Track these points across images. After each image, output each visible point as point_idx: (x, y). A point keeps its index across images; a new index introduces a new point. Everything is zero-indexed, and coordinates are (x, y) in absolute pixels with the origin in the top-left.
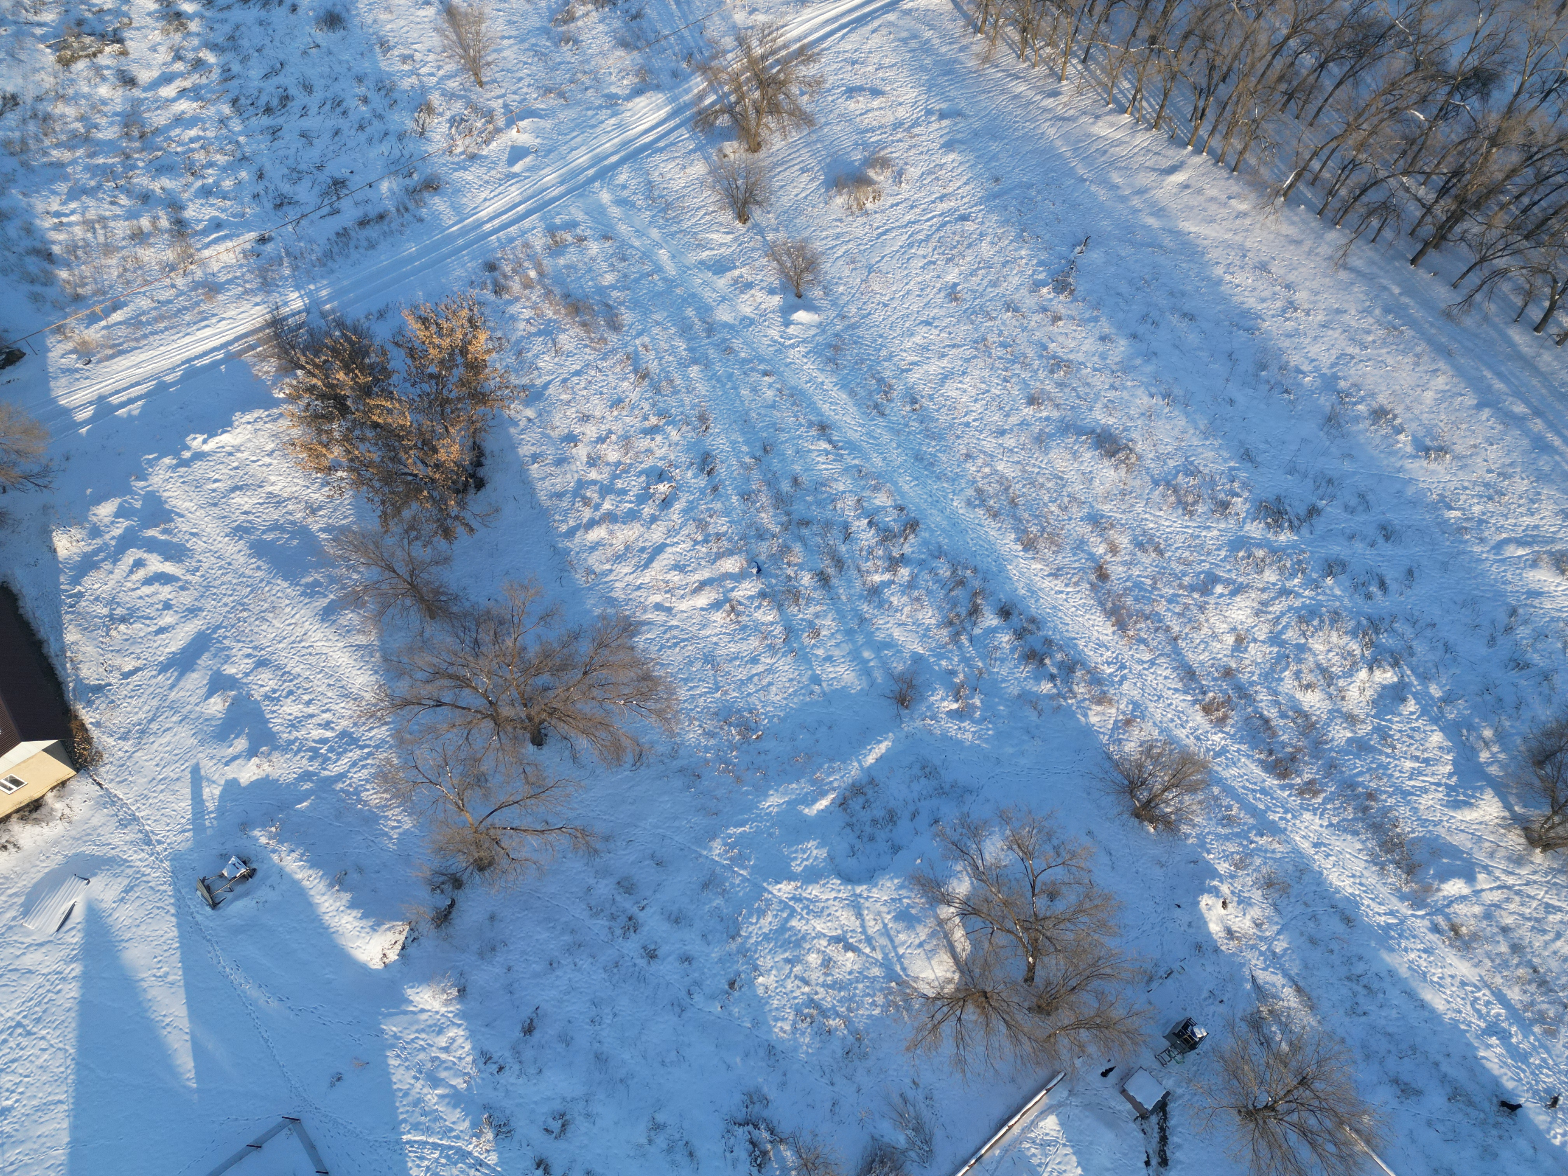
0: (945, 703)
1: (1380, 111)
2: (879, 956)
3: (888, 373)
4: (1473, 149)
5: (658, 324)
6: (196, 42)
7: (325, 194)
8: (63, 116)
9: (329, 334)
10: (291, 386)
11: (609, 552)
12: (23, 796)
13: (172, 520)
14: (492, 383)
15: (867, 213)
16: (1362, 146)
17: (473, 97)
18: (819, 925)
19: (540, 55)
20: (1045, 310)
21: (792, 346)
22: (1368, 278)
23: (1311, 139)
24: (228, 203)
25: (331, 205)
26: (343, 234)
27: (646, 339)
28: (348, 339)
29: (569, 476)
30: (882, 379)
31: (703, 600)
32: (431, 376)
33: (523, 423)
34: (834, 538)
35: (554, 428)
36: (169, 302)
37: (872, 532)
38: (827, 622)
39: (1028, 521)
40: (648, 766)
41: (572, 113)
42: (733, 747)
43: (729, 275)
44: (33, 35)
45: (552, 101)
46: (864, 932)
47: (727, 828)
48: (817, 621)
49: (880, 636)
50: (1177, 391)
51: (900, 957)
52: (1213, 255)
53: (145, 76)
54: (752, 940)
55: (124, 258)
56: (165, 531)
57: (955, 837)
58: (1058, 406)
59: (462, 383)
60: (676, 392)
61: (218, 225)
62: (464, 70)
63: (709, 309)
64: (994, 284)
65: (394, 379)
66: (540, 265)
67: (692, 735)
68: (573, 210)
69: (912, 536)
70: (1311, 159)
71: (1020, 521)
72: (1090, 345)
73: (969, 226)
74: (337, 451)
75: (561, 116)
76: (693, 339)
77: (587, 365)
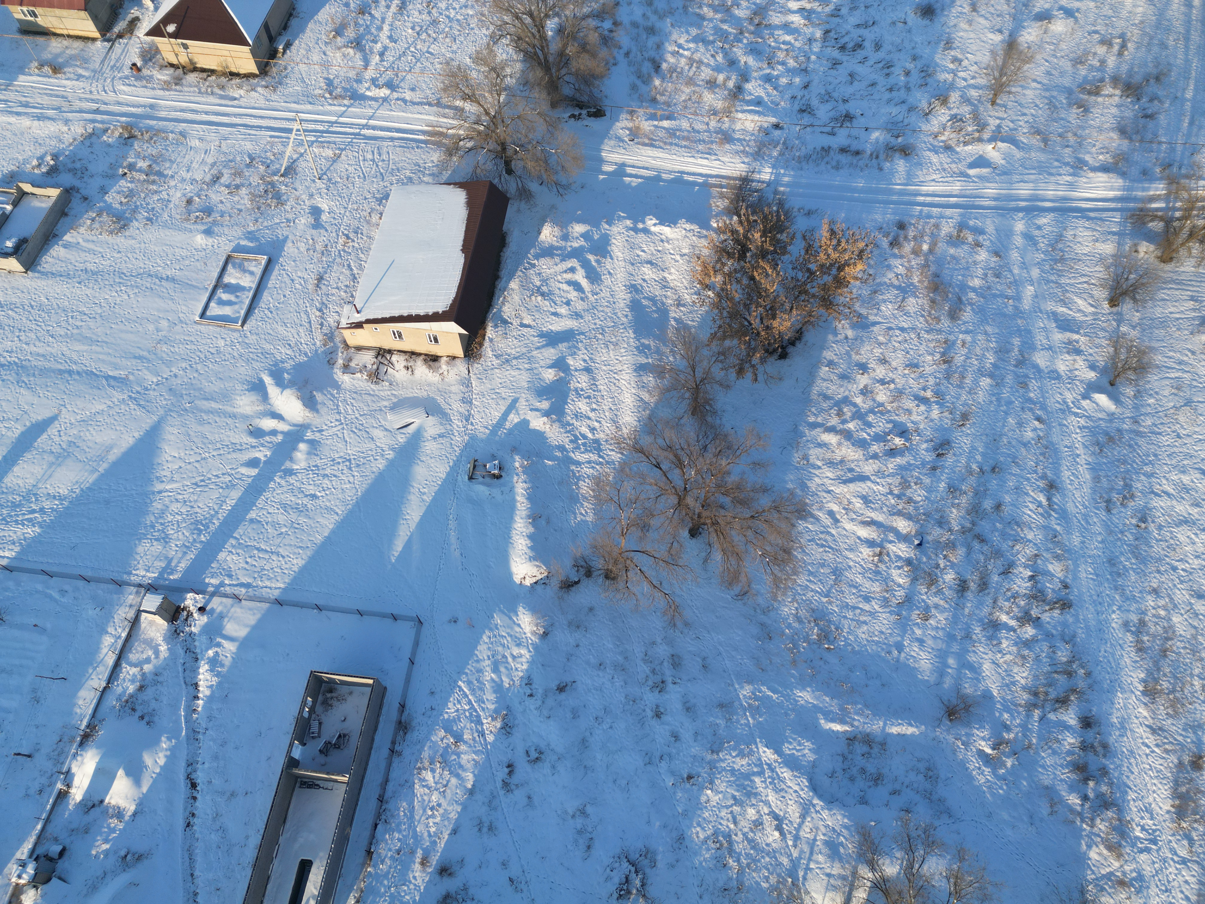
0: (983, 743)
2: (795, 854)
3: (1139, 485)
5: (986, 333)
7: (835, 119)
9: (769, 205)
10: (725, 223)
11: (828, 455)
12: (434, 349)
13: (605, 257)
14: (842, 299)
17: (981, 109)
18: (772, 797)
19: (1052, 105)
21: (1076, 415)
24: (775, 92)
25: (833, 128)
26: (826, 150)
27: (968, 338)
28: (778, 216)
29: (842, 390)
30: (1131, 486)
31: (864, 533)
32: (809, 270)
33: (840, 337)
34: (994, 567)
35: (857, 353)
36: (698, 132)
37: (1028, 584)
38: (941, 617)
39: (1165, 675)
40: (745, 604)
41: (1042, 157)
42: (807, 639)
43: (1068, 335)
45: (1036, 141)
46: (798, 829)
47: (763, 684)
48: (933, 610)
49: (972, 658)
51: (808, 869)
54: (723, 765)
55: (694, 92)
56: (598, 262)
57: (914, 834)
59: (825, 288)
60: (960, 386)
61: (759, 102)
62: (990, 87)
63: (1032, 348)
65: (786, 258)
66: (936, 244)
67: (788, 609)
68: (989, 221)
69: (1057, 611)
71: (1159, 670)
74: (718, 279)
75: (1033, 154)
76: (1003, 360)
77: (913, 329)
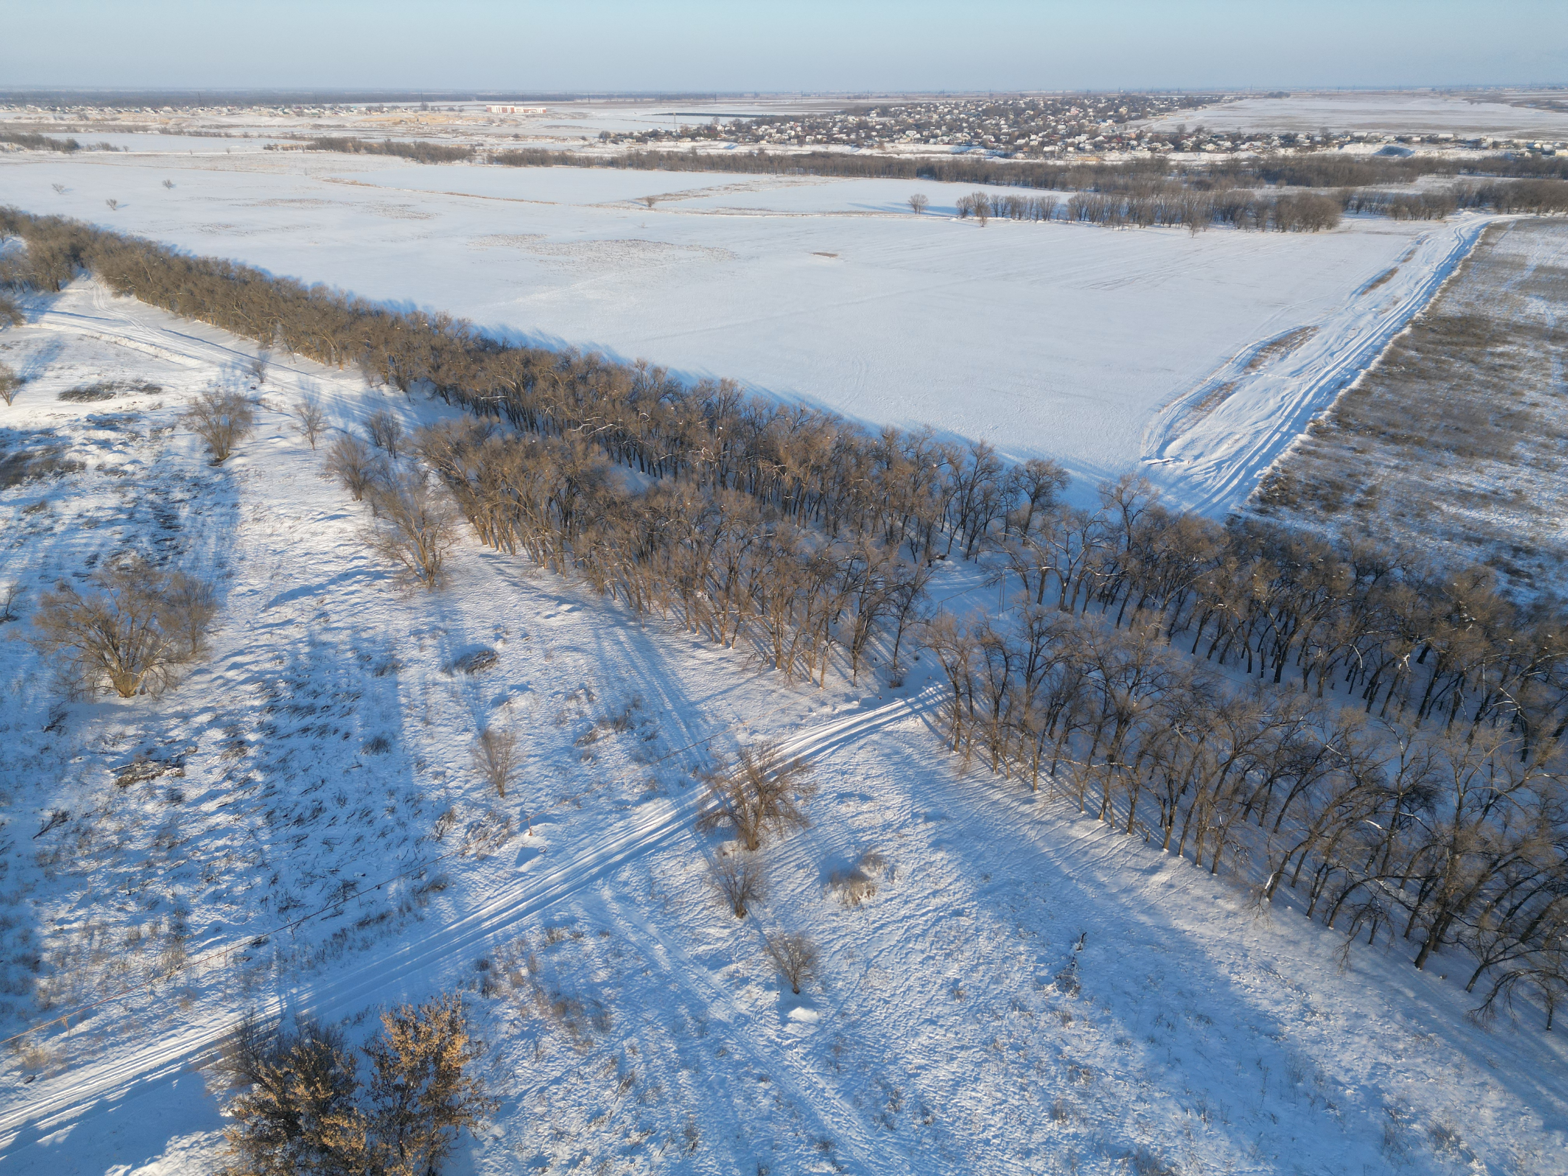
1: (1338, 820)
3: (894, 1078)
4: (1438, 855)
5: (648, 1022)
6: (250, 764)
7: (331, 897)
8: (104, 829)
9: (298, 1042)
10: (243, 1103)
14: (462, 1095)
15: (862, 908)
16: (1330, 851)
17: (494, 805)
19: (560, 769)
20: (1052, 1009)
21: (790, 1047)
22: (1379, 981)
23: (1279, 846)
24: (235, 907)
25: (335, 907)
26: (341, 935)
27: (634, 1040)
28: (317, 1048)
30: (889, 1086)
32: (397, 1088)
33: (488, 1144)
35: (522, 1149)
41: (584, 818)
43: (725, 969)
44: (104, 762)
45: (566, 807)
50: (1212, 1105)
52: (1214, 953)
53: (192, 793)
55: (111, 965)
58: (1084, 1120)
59: (430, 1095)
60: (662, 1102)
61: (217, 929)
62: (490, 782)
63: (703, 1006)
64: (997, 980)
65: (357, 1092)
66: (534, 962)
68: (573, 906)
70: (1284, 863)
72: (1106, 1049)
73: (965, 921)
75: (573, 820)
76: (684, 1039)
77: (568, 1071)
